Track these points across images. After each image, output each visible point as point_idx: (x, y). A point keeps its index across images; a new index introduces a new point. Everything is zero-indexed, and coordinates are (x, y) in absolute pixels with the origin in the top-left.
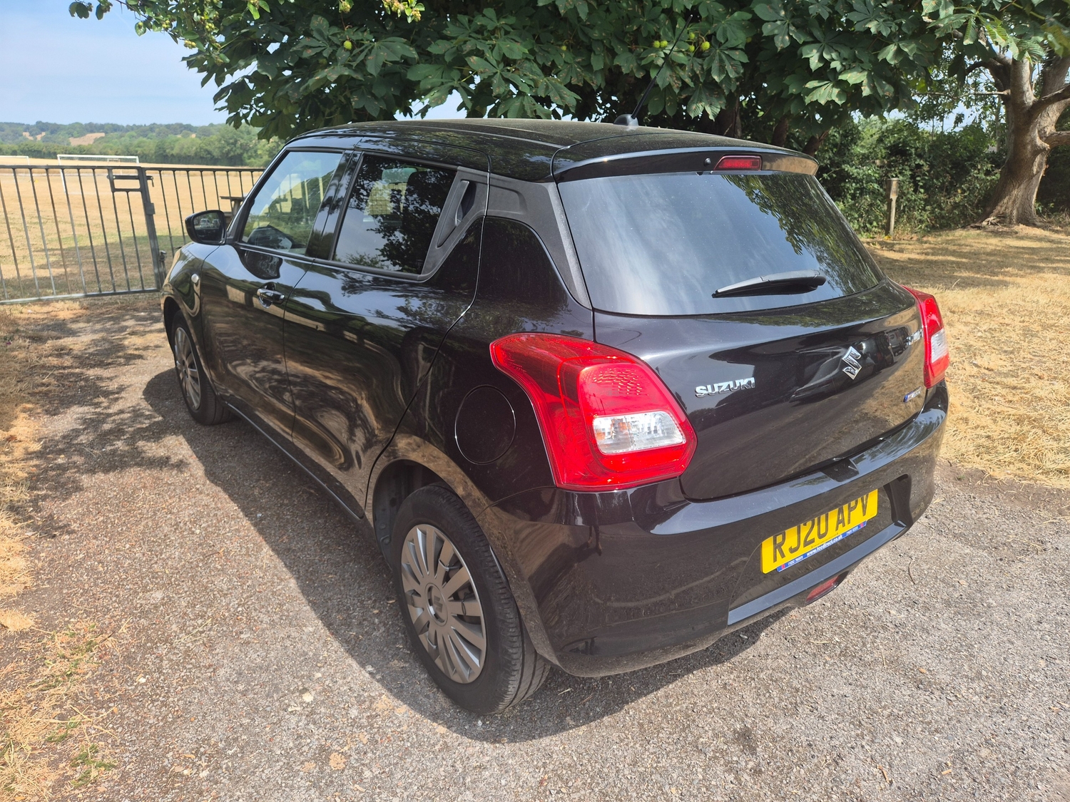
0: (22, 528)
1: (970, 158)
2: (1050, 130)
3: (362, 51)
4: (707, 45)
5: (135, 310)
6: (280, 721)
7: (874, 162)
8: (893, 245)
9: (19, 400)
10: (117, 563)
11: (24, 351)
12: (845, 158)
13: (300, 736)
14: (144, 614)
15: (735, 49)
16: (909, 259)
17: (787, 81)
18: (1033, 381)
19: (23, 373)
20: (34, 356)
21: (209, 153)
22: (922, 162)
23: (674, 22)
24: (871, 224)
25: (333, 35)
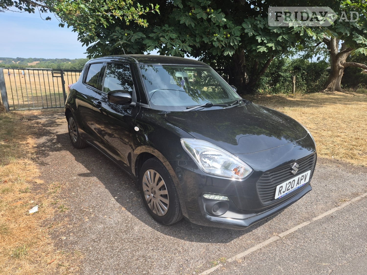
0: (35, 163)
1: (321, 71)
2: (344, 61)
3: (130, 36)
4: (229, 35)
5: (58, 113)
6: (109, 202)
7: (289, 72)
8: (293, 96)
9: (28, 135)
10: (63, 171)
11: (26, 123)
12: (280, 70)
13: (114, 204)
14: (72, 181)
15: (237, 36)
16: (297, 100)
17: (252, 46)
18: (322, 131)
19: (28, 128)
20: (29, 124)
21: (75, 68)
22: (304, 72)
23: (220, 29)
24: (288, 91)
25: (122, 32)
